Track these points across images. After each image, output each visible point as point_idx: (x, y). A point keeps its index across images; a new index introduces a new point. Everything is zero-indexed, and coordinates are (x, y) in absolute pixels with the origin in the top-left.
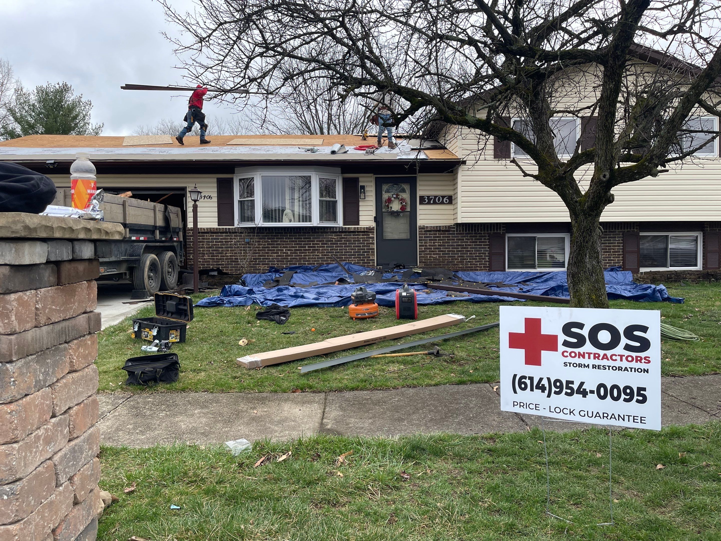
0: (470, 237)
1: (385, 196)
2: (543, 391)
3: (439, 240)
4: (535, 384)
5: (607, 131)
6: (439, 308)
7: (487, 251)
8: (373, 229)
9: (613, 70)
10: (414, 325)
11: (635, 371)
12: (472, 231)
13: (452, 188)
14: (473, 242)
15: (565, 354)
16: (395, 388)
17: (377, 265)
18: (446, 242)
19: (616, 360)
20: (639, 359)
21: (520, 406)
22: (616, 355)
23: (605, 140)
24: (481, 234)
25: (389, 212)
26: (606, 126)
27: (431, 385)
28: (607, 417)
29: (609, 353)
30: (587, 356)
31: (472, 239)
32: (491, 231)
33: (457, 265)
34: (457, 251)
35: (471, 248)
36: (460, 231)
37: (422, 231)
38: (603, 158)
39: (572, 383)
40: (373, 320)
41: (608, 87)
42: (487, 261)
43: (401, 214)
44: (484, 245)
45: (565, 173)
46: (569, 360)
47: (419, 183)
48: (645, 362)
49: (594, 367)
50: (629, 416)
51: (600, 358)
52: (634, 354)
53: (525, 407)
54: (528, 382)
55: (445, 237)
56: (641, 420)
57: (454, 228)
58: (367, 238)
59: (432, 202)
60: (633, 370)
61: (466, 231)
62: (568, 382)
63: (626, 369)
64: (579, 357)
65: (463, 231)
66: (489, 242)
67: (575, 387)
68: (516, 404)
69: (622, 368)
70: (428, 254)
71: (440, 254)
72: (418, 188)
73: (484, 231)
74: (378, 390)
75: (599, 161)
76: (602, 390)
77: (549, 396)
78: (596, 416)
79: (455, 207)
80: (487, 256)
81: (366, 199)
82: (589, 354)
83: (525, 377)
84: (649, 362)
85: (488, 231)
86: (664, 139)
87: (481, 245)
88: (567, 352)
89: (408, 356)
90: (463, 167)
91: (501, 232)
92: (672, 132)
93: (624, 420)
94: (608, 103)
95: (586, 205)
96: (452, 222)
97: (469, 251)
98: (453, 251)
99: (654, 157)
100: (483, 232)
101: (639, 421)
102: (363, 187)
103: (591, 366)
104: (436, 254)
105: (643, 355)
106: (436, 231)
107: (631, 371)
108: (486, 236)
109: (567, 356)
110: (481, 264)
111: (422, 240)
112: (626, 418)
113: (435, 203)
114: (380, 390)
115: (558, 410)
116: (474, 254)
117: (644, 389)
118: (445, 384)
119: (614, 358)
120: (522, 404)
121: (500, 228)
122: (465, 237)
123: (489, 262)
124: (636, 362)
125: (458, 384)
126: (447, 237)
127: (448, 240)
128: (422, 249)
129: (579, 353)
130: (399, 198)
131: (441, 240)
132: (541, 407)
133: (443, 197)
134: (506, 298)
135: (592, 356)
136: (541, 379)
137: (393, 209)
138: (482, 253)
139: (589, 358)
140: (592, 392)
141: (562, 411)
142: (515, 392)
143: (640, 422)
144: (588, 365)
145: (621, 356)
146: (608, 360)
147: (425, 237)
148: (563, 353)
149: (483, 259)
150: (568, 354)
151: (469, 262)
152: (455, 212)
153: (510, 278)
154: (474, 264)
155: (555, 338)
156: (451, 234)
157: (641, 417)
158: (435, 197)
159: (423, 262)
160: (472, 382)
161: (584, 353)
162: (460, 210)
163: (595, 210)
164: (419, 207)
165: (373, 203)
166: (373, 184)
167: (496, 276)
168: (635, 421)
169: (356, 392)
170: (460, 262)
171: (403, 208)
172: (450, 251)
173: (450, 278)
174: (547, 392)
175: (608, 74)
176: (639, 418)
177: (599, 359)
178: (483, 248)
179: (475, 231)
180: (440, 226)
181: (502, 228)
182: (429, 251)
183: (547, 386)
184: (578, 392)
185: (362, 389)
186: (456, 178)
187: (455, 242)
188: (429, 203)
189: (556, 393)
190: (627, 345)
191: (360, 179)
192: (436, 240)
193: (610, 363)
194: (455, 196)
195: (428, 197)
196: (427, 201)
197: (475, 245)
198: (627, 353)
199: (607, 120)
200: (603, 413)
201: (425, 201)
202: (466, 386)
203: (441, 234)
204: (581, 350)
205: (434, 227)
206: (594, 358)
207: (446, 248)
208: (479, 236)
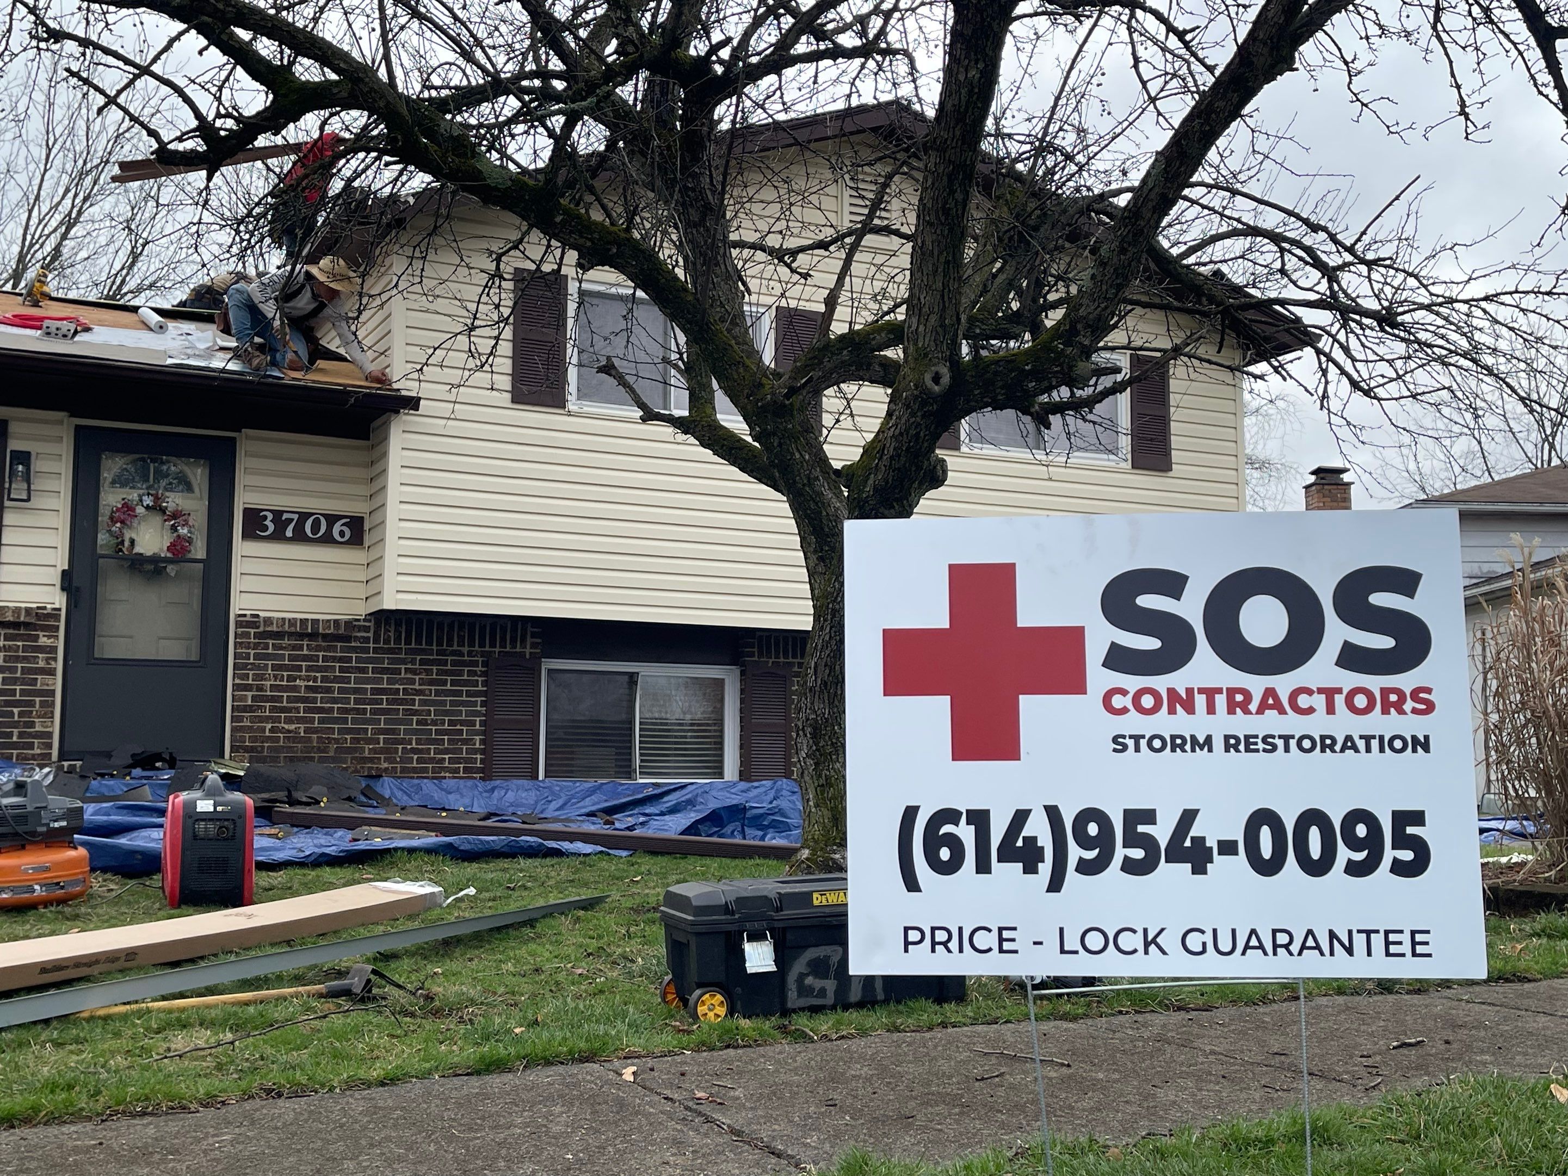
0: (422, 662)
1: (111, 498)
2: (1031, 869)
3: (309, 669)
4: (996, 840)
5: (951, 230)
6: (327, 873)
7: (477, 714)
8: (55, 614)
9: (983, 20)
10: (250, 916)
11: (1382, 750)
12: (429, 643)
13: (364, 490)
14: (432, 682)
15: (1118, 702)
16: (209, 1102)
17: (62, 757)
18: (336, 680)
19: (1310, 710)
20: (1393, 698)
21: (934, 944)
22: (1309, 692)
23: (942, 260)
24: (461, 654)
25: (124, 558)
26: (946, 212)
27: (368, 1084)
28: (1286, 947)
29: (1284, 684)
30: (1200, 701)
31: (429, 672)
32: (493, 645)
33: (371, 760)
34: (374, 712)
35: (423, 702)
36: (387, 641)
37: (247, 635)
38: (933, 319)
39: (1149, 816)
40: (67, 910)
41: (962, 77)
42: (476, 751)
43: (171, 569)
44: (469, 694)
45: (793, 391)
46: (1133, 723)
47: (242, 463)
48: (1414, 711)
49: (1231, 743)
50: (1368, 933)
51: (1253, 707)
52: (1375, 683)
53: (954, 945)
54: (966, 833)
55: (334, 659)
56: (1414, 943)
57: (367, 629)
58: (25, 649)
59: (289, 533)
60: (1375, 744)
61: (408, 642)
62: (1135, 817)
63: (1349, 744)
64: (1172, 711)
65: (398, 640)
66: (485, 683)
67: (1162, 832)
68: (914, 936)
69: (1334, 741)
70: (267, 719)
71: (312, 720)
72: (242, 479)
73: (472, 644)
74: (133, 1115)
75: (921, 328)
76: (1266, 835)
77: (1055, 885)
78: (1247, 947)
79: (374, 554)
80: (477, 733)
81: (34, 503)
82: (1210, 693)
83: (950, 816)
84: (1430, 707)
85: (482, 645)
86: (1110, 270)
87: (459, 693)
88: (1124, 692)
89: (247, 1003)
90: (406, 419)
91: (528, 651)
92: (1132, 250)
93: (1350, 951)
94: (958, 133)
95: (871, 482)
96: (361, 610)
97: (415, 713)
98: (358, 711)
99: (1079, 326)
100: (465, 650)
101: (1406, 948)
102: (23, 458)
103: (1218, 744)
104: (300, 720)
105: (1406, 681)
106: (301, 636)
107: (1368, 750)
108: (475, 664)
109: (1124, 711)
110: (458, 761)
111: (245, 667)
112: (1360, 940)
113: (300, 537)
114: (144, 1114)
115: (1095, 941)
116: (434, 723)
117: (1418, 818)
118: (425, 1075)
119: (1303, 701)
120: (941, 936)
121: (523, 641)
122: (403, 662)
123: (483, 752)
124: (1385, 711)
125: (478, 1073)
126: (341, 660)
127: (342, 670)
128: (244, 698)
129: (1172, 692)
130: (163, 511)
131: (319, 669)
132: (1022, 941)
133: (332, 519)
134: (565, 845)
135: (1221, 701)
136: (1021, 817)
137: (138, 549)
138: (462, 723)
139: (1211, 710)
140: (1228, 848)
141: (1112, 941)
142: (912, 884)
143: (1409, 953)
144: (1209, 739)
145: (1330, 693)
146: (1282, 711)
147: (257, 657)
148: (1107, 702)
149: (465, 742)
150: (1127, 701)
151: (414, 751)
152: (372, 572)
153: (561, 802)
154: (432, 760)
155: (1075, 636)
156: (355, 649)
157: (1413, 933)
158: (304, 516)
159: (247, 749)
160: (532, 1061)
161: (1190, 691)
162: (392, 563)
163: (897, 500)
164: (241, 548)
165: (62, 521)
166: (66, 449)
167: (510, 796)
168: (1393, 949)
169: (26, 1132)
170: (381, 751)
171: (179, 549)
172: (347, 711)
173: (349, 799)
174: (1045, 868)
175: (968, 31)
176: (1406, 938)
177: (1247, 712)
178: (463, 703)
179: (440, 643)
180: (315, 622)
181: (529, 640)
182: (273, 709)
183: (1046, 841)
184: (1176, 853)
185: (53, 1119)
186: (384, 455)
187: (368, 680)
188: (278, 536)
189: (1085, 868)
190: (1348, 647)
191: (13, 428)
192: (299, 668)
193: (1293, 724)
194: (377, 518)
195: (277, 514)
196: (271, 527)
197: (438, 693)
198: (1349, 679)
199: (952, 192)
200: (1275, 932)
201: (266, 528)
202: (510, 1076)
203: (319, 648)
204: (1179, 680)
205: (292, 622)
206: (1231, 711)
207: (335, 701)
208: (454, 663)
